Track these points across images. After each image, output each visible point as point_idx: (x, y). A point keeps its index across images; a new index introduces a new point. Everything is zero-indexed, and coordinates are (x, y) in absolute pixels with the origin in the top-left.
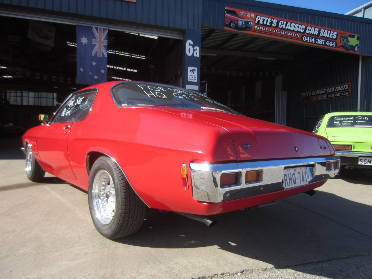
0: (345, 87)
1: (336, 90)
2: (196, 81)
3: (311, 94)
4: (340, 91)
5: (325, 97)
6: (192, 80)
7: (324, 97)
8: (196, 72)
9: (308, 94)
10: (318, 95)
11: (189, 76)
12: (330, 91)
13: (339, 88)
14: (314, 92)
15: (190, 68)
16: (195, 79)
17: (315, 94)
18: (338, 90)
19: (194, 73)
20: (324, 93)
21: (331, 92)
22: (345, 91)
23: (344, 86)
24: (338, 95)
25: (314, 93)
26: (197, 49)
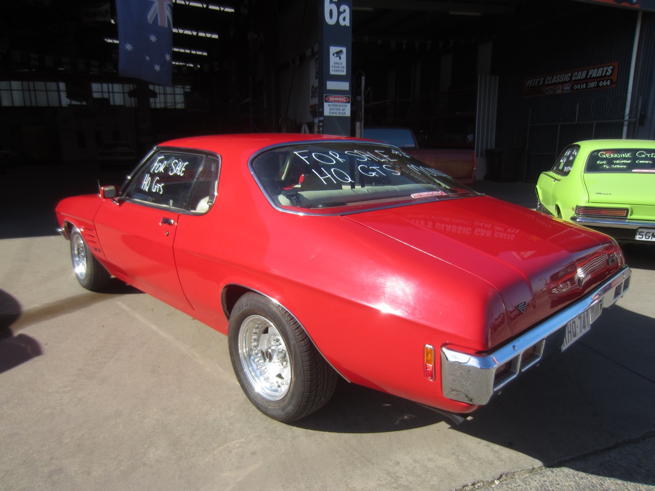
0: (607, 71)
1: (588, 77)
2: (344, 73)
3: (544, 82)
4: (596, 78)
5: (569, 88)
6: (337, 71)
7: (567, 88)
8: (344, 56)
9: (537, 82)
10: (555, 84)
11: (332, 64)
12: (579, 77)
13: (594, 73)
14: (549, 78)
15: (333, 50)
16: (342, 69)
17: (550, 83)
18: (592, 77)
19: (340, 58)
20: (567, 80)
21: (581, 80)
22: (607, 78)
23: (605, 69)
24: (592, 85)
25: (549, 80)
26: (345, 11)
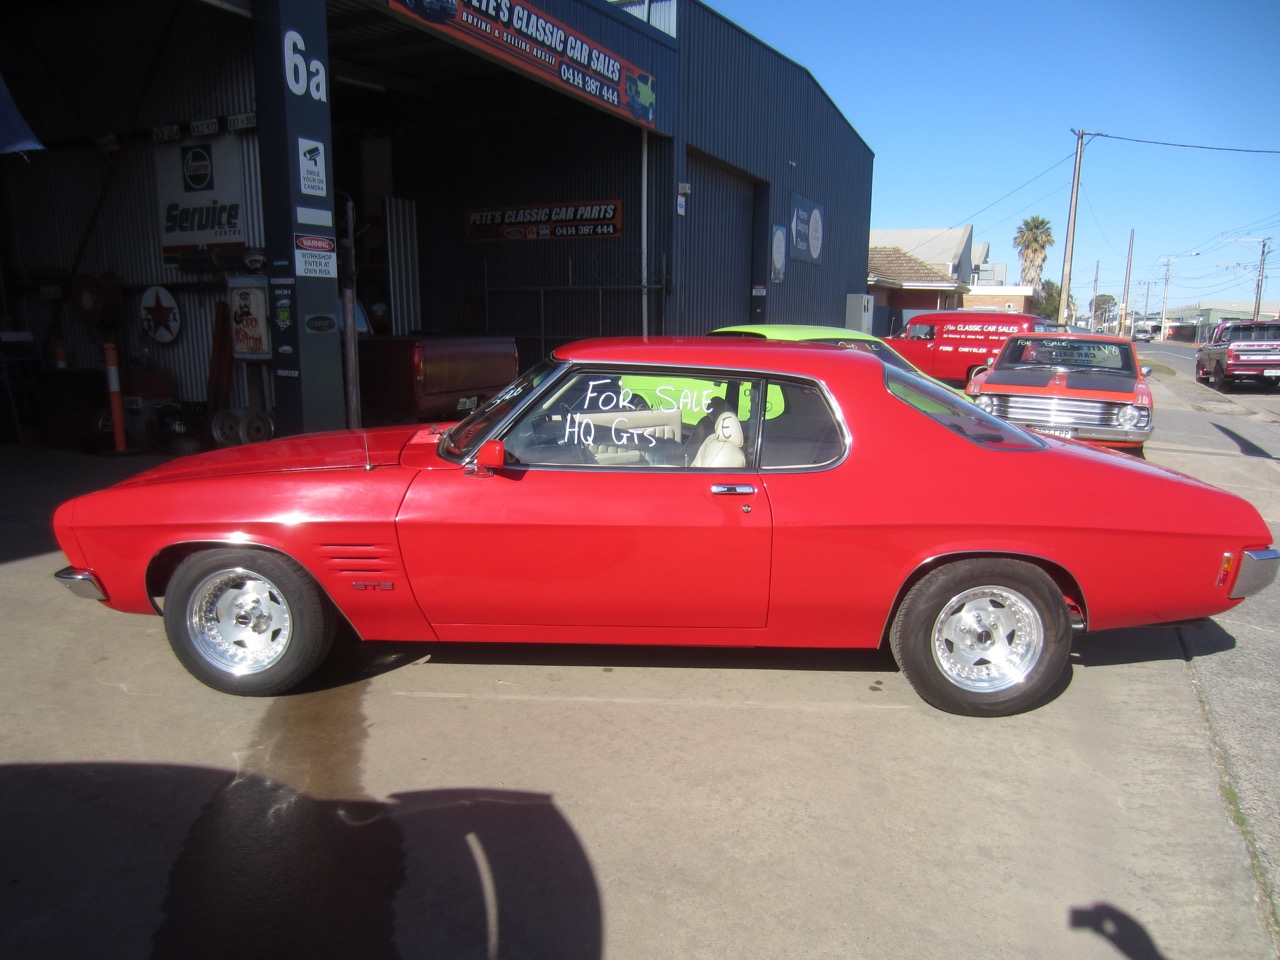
0: (606, 211)
1: (578, 217)
2: (323, 193)
3: (503, 220)
4: (590, 220)
5: (548, 232)
6: (313, 187)
7: (545, 231)
8: (321, 158)
9: (489, 217)
10: (524, 223)
11: (303, 173)
12: (562, 216)
13: (587, 212)
14: (510, 212)
15: (305, 145)
16: (321, 185)
17: (513, 220)
18: (584, 217)
19: (316, 164)
20: (543, 219)
21: (566, 221)
22: (607, 222)
23: (603, 208)
24: (586, 230)
25: (510, 216)
26: (317, 70)
